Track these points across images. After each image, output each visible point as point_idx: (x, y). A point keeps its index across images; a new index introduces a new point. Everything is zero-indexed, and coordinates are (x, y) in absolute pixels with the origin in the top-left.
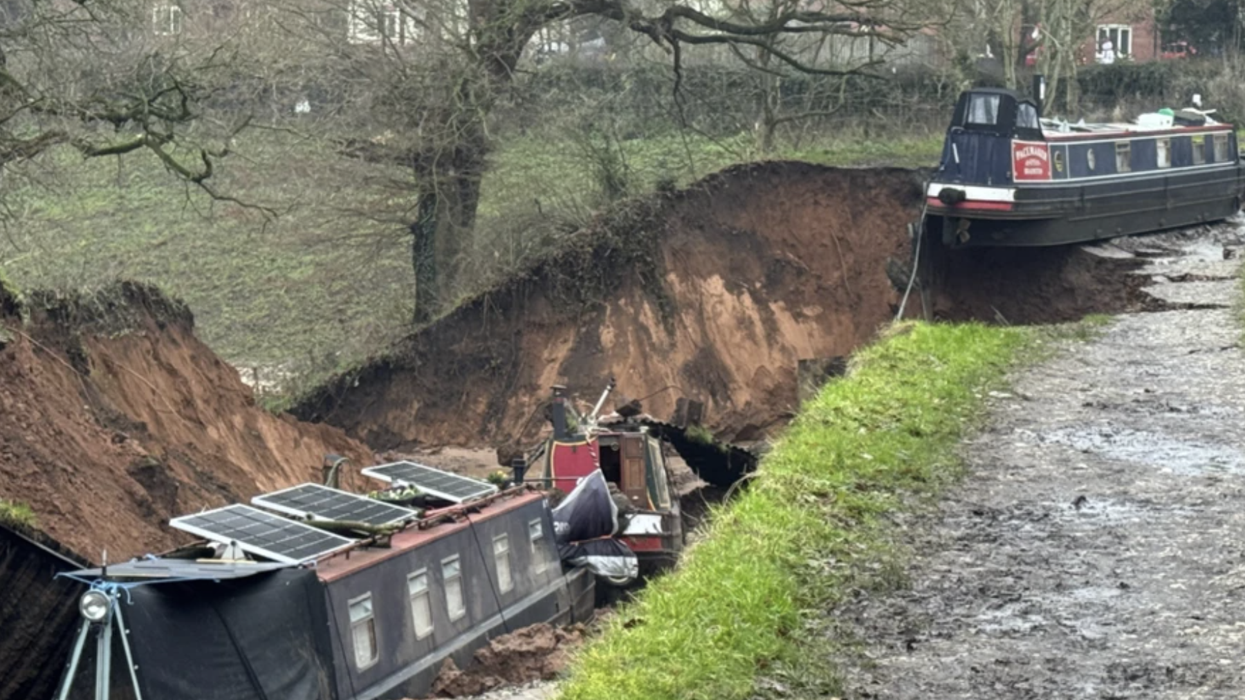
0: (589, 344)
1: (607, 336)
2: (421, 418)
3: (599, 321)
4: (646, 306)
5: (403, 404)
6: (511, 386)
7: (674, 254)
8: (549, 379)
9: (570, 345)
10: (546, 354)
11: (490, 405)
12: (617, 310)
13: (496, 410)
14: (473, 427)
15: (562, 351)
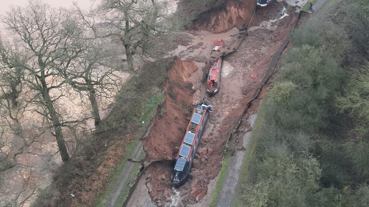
0: (217, 18)
1: (220, 17)
2: (199, 26)
3: (219, 15)
4: (224, 13)
5: (197, 24)
6: (209, 23)
7: (228, 4)
8: (213, 22)
9: (215, 18)
10: (213, 19)
11: (206, 25)
12: (221, 14)
13: (207, 26)
14: (204, 27)
15: (214, 19)
